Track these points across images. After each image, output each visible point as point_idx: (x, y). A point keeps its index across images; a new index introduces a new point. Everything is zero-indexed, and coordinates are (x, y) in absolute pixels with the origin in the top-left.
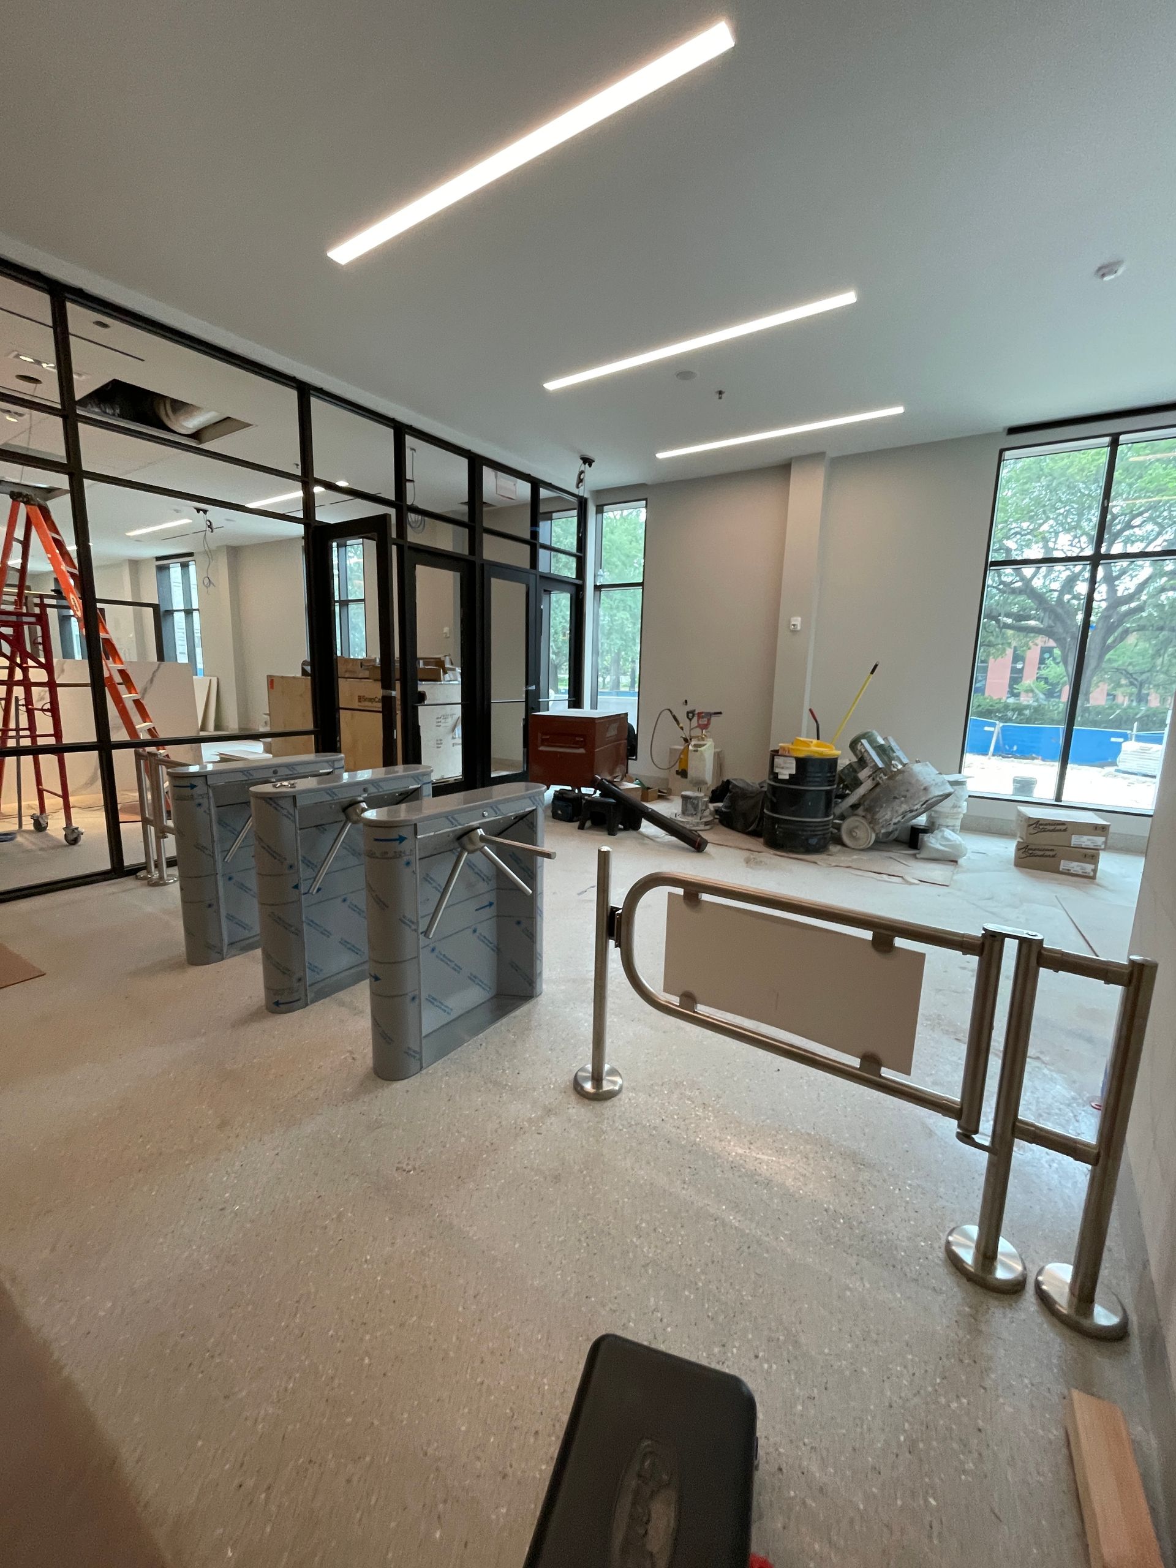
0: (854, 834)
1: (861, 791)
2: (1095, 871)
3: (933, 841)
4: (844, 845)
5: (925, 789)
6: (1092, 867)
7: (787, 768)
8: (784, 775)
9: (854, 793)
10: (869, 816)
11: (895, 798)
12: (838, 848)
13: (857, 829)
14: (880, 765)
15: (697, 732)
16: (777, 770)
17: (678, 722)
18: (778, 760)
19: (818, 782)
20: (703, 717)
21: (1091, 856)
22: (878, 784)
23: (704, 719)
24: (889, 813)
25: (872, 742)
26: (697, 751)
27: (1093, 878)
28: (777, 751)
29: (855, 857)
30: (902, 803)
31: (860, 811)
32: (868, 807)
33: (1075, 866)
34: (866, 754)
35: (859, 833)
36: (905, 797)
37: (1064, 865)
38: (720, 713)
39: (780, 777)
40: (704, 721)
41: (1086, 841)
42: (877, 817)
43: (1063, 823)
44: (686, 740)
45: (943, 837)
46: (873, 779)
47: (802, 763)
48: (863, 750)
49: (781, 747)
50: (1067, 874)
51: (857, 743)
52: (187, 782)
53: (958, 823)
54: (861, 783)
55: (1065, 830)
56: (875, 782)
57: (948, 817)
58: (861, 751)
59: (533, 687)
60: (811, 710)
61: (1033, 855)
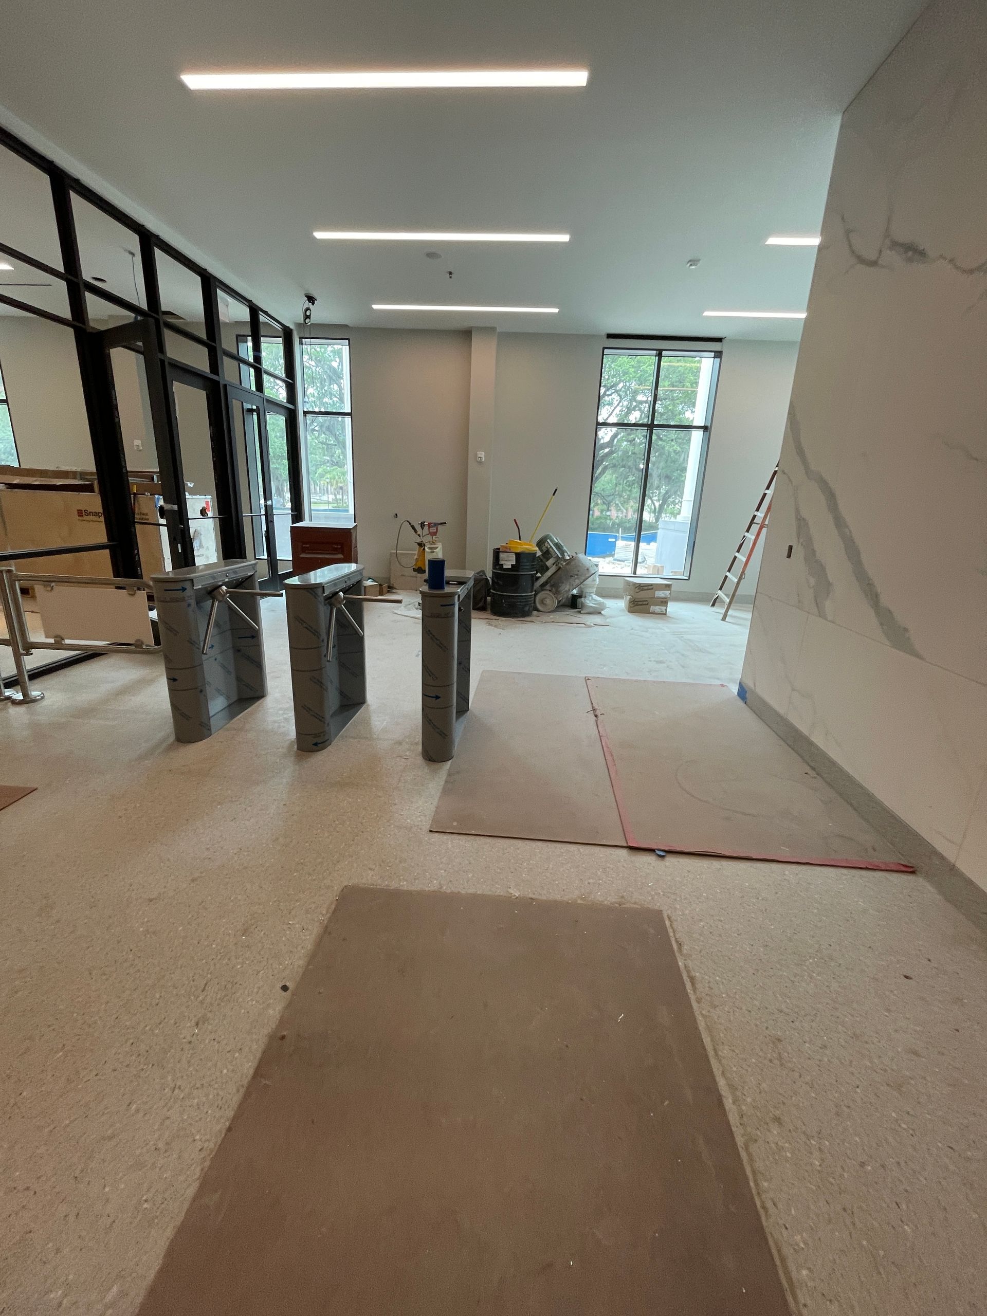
0: (545, 602)
1: (549, 574)
2: (666, 610)
3: (588, 602)
4: (538, 610)
5: (588, 569)
6: (665, 608)
7: (509, 560)
8: (508, 565)
9: (544, 575)
10: (554, 589)
11: (571, 576)
12: (535, 613)
13: (548, 599)
14: (560, 556)
15: (429, 538)
16: (501, 562)
17: (416, 531)
18: (502, 555)
19: (527, 569)
20: (433, 527)
21: (664, 602)
22: (560, 568)
23: (434, 527)
24: (568, 587)
25: (552, 541)
26: (433, 552)
27: (665, 614)
28: (499, 549)
29: (551, 617)
30: (576, 579)
31: (548, 587)
32: (553, 584)
33: (657, 609)
34: (551, 549)
35: (548, 601)
36: (577, 575)
37: (653, 608)
38: (445, 523)
39: (505, 567)
40: (433, 530)
41: (660, 594)
42: (561, 589)
43: (651, 585)
44: (421, 545)
45: (592, 599)
46: (557, 565)
47: (518, 556)
48: (549, 547)
49: (501, 546)
50: (654, 613)
51: (544, 542)
52: (179, 586)
53: (594, 590)
54: (547, 569)
55: (652, 589)
56: (558, 567)
57: (590, 587)
58: (547, 547)
59: (269, 503)
60: (515, 520)
61: (637, 605)
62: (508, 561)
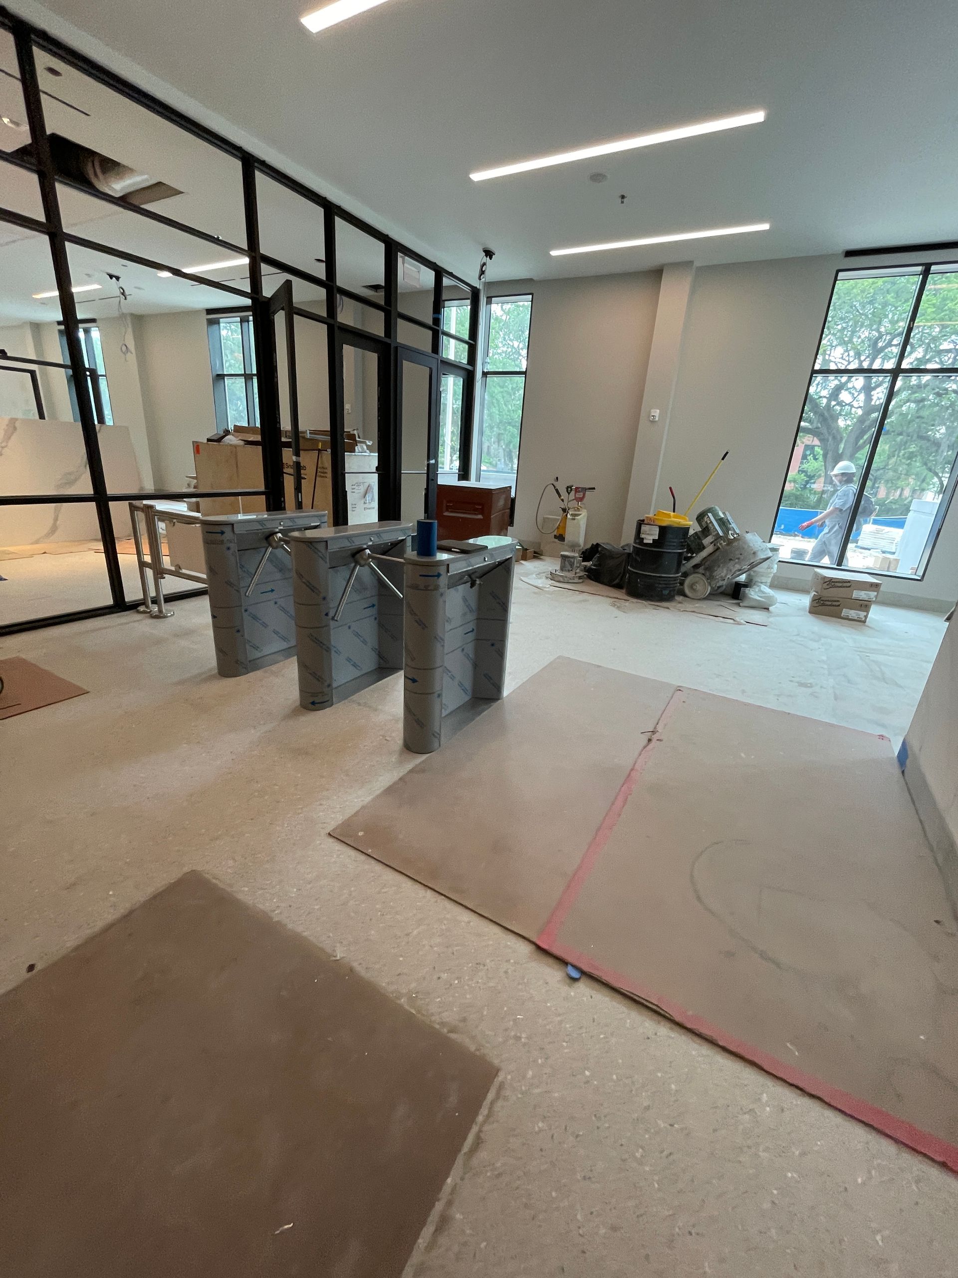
0: (695, 587)
1: (704, 554)
2: (866, 617)
3: (752, 593)
4: (685, 595)
5: (754, 553)
6: (865, 614)
7: (652, 535)
8: (649, 540)
9: (698, 556)
10: (708, 574)
11: (731, 560)
12: (680, 598)
13: (699, 584)
14: (721, 534)
15: (574, 504)
16: (642, 536)
17: (560, 496)
18: (644, 528)
19: (674, 546)
20: (579, 492)
21: (865, 606)
22: (718, 549)
23: (580, 492)
24: (725, 572)
25: (715, 515)
26: (574, 519)
27: (864, 622)
28: (643, 521)
29: (697, 605)
30: (736, 563)
31: (701, 570)
32: (708, 568)
33: (853, 613)
34: (710, 525)
35: (698, 587)
36: (739, 559)
37: (845, 612)
38: (594, 489)
39: (645, 541)
40: (580, 495)
41: (862, 595)
42: (715, 574)
43: (849, 581)
44: (564, 510)
45: (760, 591)
46: (714, 545)
47: (663, 530)
48: (709, 522)
49: (647, 517)
50: (847, 618)
51: (704, 516)
52: (218, 529)
53: (769, 580)
54: (704, 548)
55: (849, 587)
56: (716, 547)
57: (762, 576)
58: (706, 522)
59: (433, 462)
60: (670, 488)
61: (823, 605)
62: (650, 535)
